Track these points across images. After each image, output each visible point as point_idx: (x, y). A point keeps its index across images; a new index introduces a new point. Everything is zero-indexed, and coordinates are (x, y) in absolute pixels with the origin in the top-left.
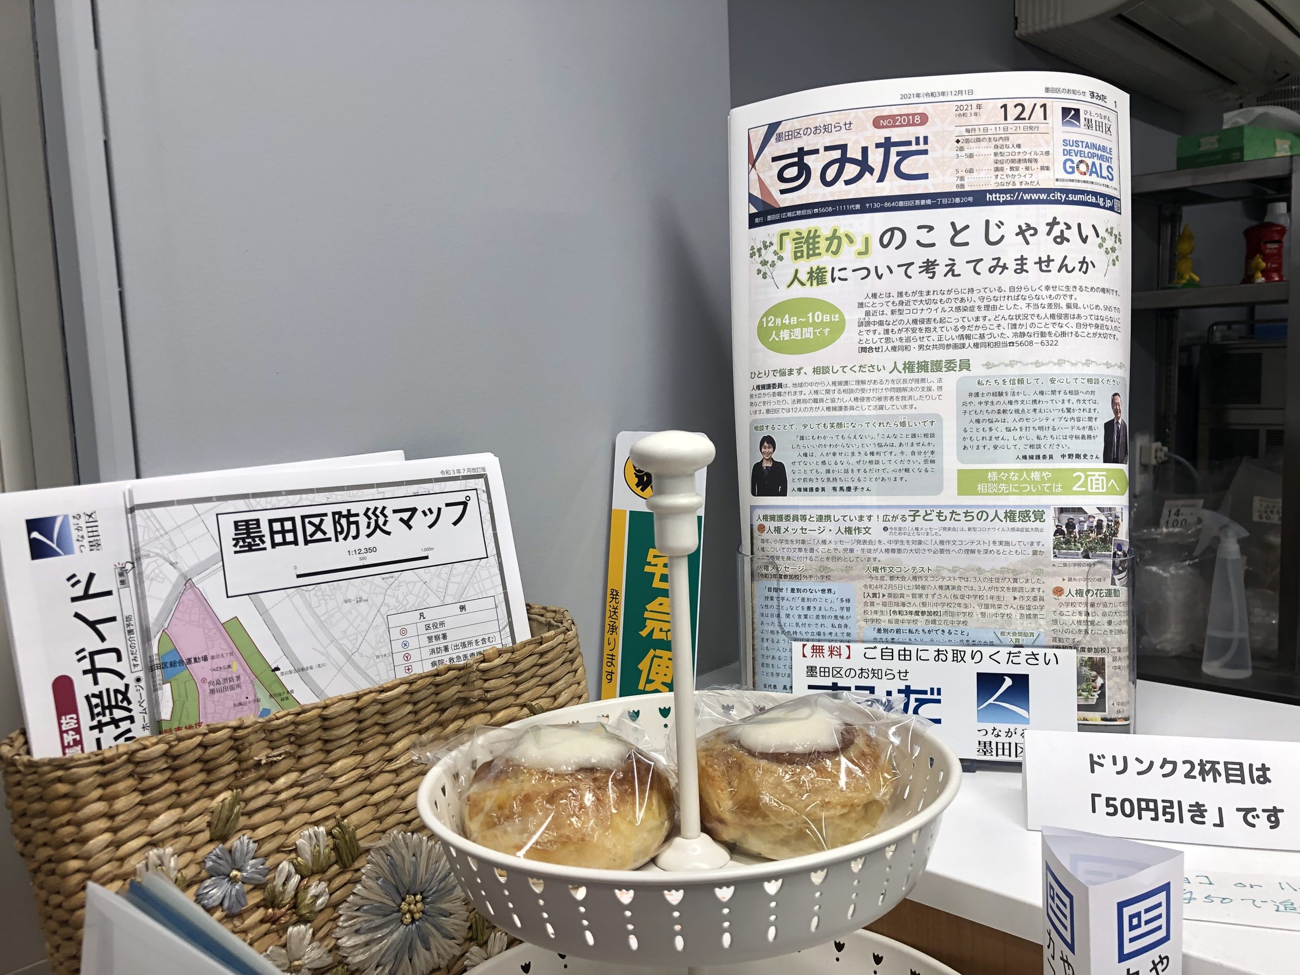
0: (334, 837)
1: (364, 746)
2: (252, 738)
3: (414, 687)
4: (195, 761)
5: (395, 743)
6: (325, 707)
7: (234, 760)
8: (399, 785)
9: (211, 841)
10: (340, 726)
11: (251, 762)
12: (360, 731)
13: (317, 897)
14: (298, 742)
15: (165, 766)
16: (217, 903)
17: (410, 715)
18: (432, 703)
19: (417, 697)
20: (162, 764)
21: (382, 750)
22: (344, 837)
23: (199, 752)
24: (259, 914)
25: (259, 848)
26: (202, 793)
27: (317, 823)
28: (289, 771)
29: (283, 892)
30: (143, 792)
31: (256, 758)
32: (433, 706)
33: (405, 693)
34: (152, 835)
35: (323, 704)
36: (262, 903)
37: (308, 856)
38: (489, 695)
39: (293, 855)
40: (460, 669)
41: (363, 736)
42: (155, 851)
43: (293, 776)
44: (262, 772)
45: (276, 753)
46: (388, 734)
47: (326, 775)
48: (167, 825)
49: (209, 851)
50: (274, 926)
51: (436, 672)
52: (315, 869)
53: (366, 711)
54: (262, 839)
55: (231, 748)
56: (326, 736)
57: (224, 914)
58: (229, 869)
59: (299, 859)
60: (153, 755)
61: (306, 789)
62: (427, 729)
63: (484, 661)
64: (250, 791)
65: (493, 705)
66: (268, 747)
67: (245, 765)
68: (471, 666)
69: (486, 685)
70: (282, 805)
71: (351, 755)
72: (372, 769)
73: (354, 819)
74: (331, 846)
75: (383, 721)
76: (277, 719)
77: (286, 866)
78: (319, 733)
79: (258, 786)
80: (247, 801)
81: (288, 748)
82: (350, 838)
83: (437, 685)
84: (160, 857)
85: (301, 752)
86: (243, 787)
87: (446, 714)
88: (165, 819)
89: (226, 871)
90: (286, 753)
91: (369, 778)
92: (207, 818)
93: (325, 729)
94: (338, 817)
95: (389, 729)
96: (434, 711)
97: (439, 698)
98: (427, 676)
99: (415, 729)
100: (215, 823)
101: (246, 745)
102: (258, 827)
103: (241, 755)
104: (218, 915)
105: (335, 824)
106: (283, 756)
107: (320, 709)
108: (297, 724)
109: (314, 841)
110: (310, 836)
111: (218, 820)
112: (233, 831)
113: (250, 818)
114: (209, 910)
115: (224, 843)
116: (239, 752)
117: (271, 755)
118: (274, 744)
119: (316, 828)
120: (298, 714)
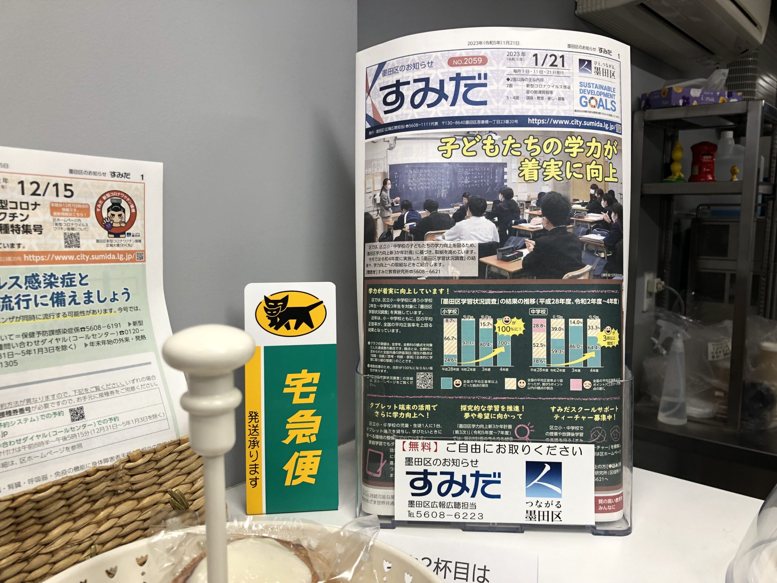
1: (21, 535)
3: (66, 487)
5: (51, 530)
8: (54, 563)
17: (63, 508)
18: (84, 497)
19: (68, 494)
21: (39, 536)
32: (85, 499)
33: (58, 492)
38: (135, 487)
40: (108, 470)
41: (19, 528)
46: (43, 524)
51: (86, 474)
53: (22, 508)
62: (81, 516)
63: (130, 463)
65: (139, 494)
68: (117, 466)
69: (133, 479)
72: (29, 553)
75: (37, 515)
83: (87, 484)
87: (98, 504)
91: (27, 559)
95: (44, 520)
96: (86, 502)
97: (90, 493)
98: (77, 478)
99: (70, 517)
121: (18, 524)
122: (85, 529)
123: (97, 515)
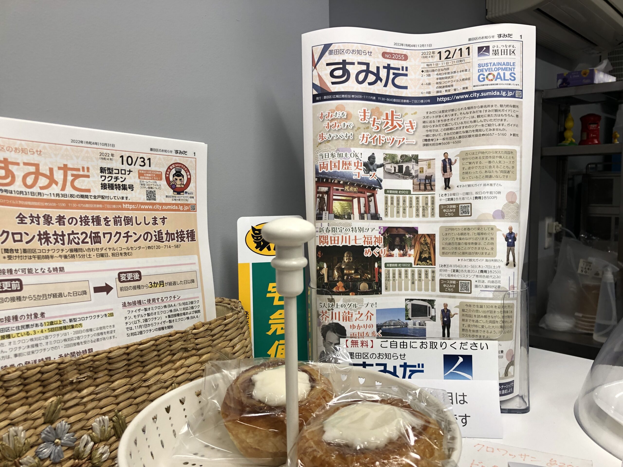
0: (113, 422)
1: (131, 373)
2: (69, 368)
3: (158, 342)
4: (37, 381)
5: (148, 371)
6: (110, 352)
7: (58, 380)
8: (150, 394)
9: (44, 423)
10: (118, 362)
11: (68, 381)
12: (129, 365)
13: (103, 454)
14: (95, 370)
15: (20, 383)
16: (47, 456)
17: (156, 357)
18: (168, 351)
19: (159, 347)
20: (18, 382)
21: (141, 375)
22: (119, 422)
23: (39, 375)
24: (71, 463)
25: (71, 427)
26: (40, 398)
27: (104, 414)
28: (89, 386)
29: (84, 451)
30: (7, 397)
31: (71, 379)
32: (168, 352)
33: (153, 345)
34: (12, 420)
35: (109, 351)
36: (73, 457)
37: (98, 432)
38: (198, 346)
39: (90, 431)
40: (182, 333)
41: (130, 368)
42: (13, 428)
44: (74, 386)
45: (82, 376)
46: (144, 367)
47: (110, 388)
48: (20, 414)
49: (43, 428)
51: (169, 335)
52: (102, 439)
53: (132, 354)
54: (73, 423)
55: (57, 374)
56: (110, 367)
57: (51, 462)
58: (54, 438)
59: (93, 433)
60: (13, 378)
61: (98, 396)
62: (166, 364)
63: (195, 329)
64: (67, 397)
65: (200, 352)
66: (78, 373)
67: (65, 383)
68: (188, 331)
69: (196, 341)
70: (85, 404)
71: (124, 378)
72: (135, 385)
73: (125, 412)
74: (112, 426)
75: (141, 360)
76: (83, 358)
77: (86, 437)
78: (106, 366)
79: (72, 394)
80: (65, 402)
81: (89, 374)
82: (122, 422)
83: (170, 341)
84: (16, 432)
85: (96, 376)
86: (64, 395)
87: (175, 356)
88: (18, 411)
89: (53, 440)
90: (88, 376)
91: (134, 390)
92: (42, 411)
93: (110, 364)
94: (116, 411)
95: (144, 364)
96: (169, 355)
97: (172, 348)
98: (165, 337)
99: (160, 364)
100: (47, 414)
101: (66, 372)
102: (71, 417)
103: (62, 378)
104: (47, 463)
105: (114, 415)
106: (86, 378)
107: (107, 354)
108: (94, 361)
109: (102, 424)
110: (100, 421)
111: (49, 412)
112: (57, 418)
113: (67, 411)
114: (43, 460)
115: (51, 425)
116: (61, 376)
117: (79, 377)
118: (81, 372)
119: (103, 417)
120: (95, 356)
122: (169, 373)
123: (175, 364)
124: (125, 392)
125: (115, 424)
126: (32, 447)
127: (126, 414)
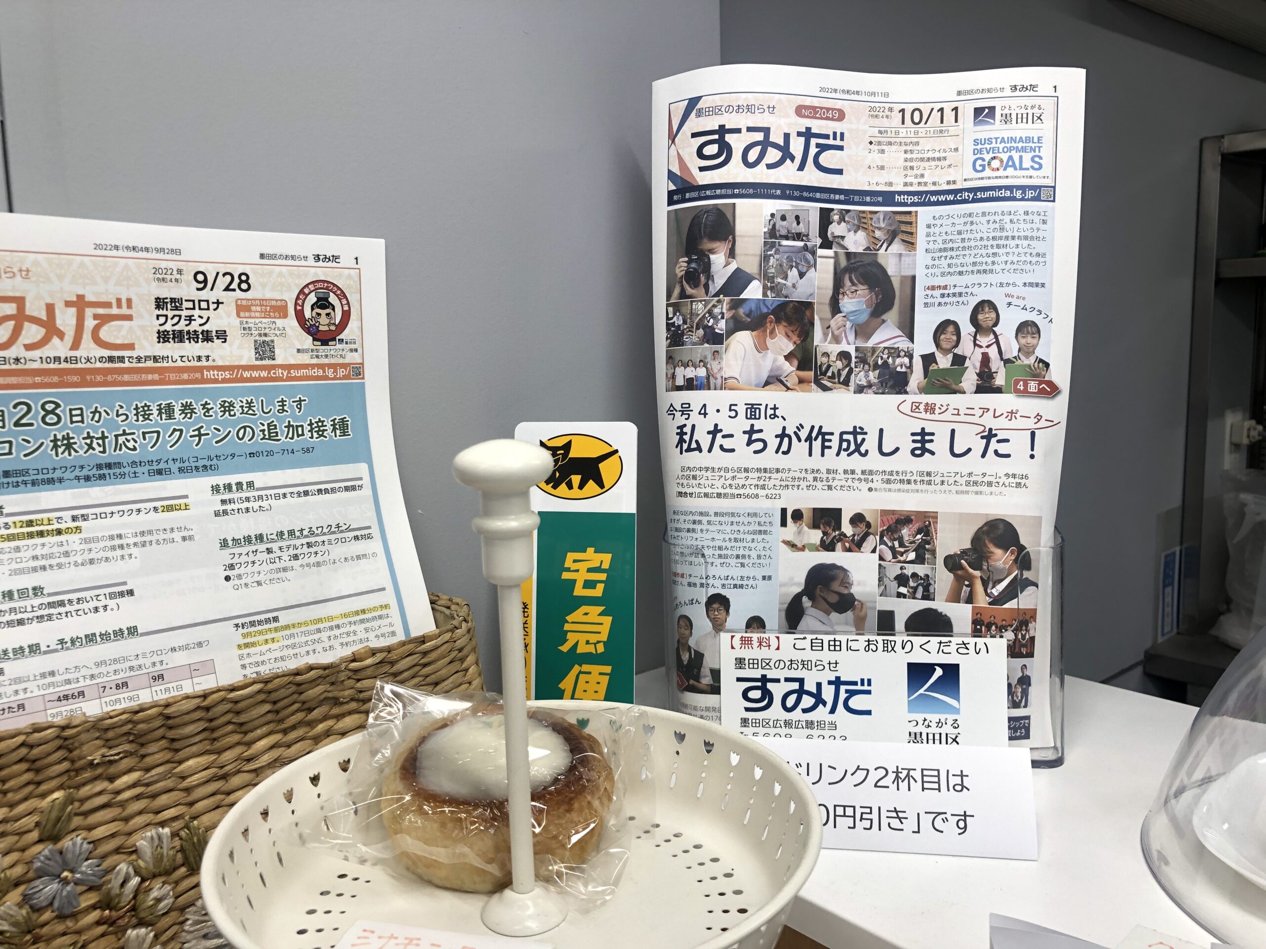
0: (181, 839)
2: (83, 737)
3: (270, 686)
4: (21, 760)
5: (255, 742)
6: (167, 706)
7: (65, 759)
9: (40, 841)
10: (186, 724)
11: (84, 761)
13: (158, 900)
14: (142, 740)
16: (45, 904)
17: (269, 715)
18: (295, 702)
19: (274, 696)
21: (240, 749)
22: (191, 839)
23: (24, 751)
24: (95, 915)
25: (94, 849)
26: (31, 793)
27: (162, 824)
28: (130, 770)
29: (120, 895)
31: (90, 758)
32: (296, 706)
33: (260, 692)
35: (165, 703)
36: (98, 905)
37: (149, 858)
38: (362, 695)
39: (134, 857)
40: (324, 669)
41: (216, 735)
43: (134, 776)
44: (99, 771)
45: (113, 752)
46: (246, 733)
47: (174, 775)
49: (38, 851)
50: (111, 929)
51: (295, 671)
52: (158, 871)
53: (216, 709)
54: (98, 840)
55: (60, 748)
56: (172, 734)
57: (54, 914)
58: (60, 870)
59: (139, 861)
61: (150, 788)
62: (293, 728)
63: (354, 661)
64: (85, 791)
66: (104, 746)
67: (79, 764)
68: (338, 666)
69: (358, 685)
71: (204, 754)
72: (227, 769)
73: (204, 820)
74: (178, 848)
75: (237, 719)
76: (111, 718)
77: (123, 867)
78: (163, 732)
79: (96, 786)
80: (83, 801)
81: (127, 747)
82: (199, 840)
83: (299, 685)
85: (143, 751)
86: (78, 787)
87: (313, 714)
89: (57, 872)
90: (125, 751)
91: (224, 777)
92: (35, 818)
93: (171, 728)
94: (186, 817)
95: (244, 728)
96: (298, 710)
97: (303, 697)
98: (284, 676)
99: (279, 728)
100: (44, 823)
101: (76, 744)
102: (95, 828)
103: (72, 755)
104: (47, 915)
105: (183, 825)
106: (121, 755)
107: (161, 708)
108: (136, 723)
109: (156, 842)
110: (152, 838)
111: (48, 820)
112: (66, 832)
113: (86, 818)
114: (37, 910)
115: (55, 844)
116: (70, 751)
117: (108, 754)
118: (111, 743)
119: (160, 829)
120: (137, 712)
121: (213, 730)
122: (298, 745)
123: (313, 728)
124: (207, 782)
125: (184, 843)
126: (17, 885)
127: (208, 824)
